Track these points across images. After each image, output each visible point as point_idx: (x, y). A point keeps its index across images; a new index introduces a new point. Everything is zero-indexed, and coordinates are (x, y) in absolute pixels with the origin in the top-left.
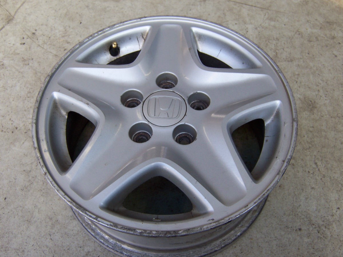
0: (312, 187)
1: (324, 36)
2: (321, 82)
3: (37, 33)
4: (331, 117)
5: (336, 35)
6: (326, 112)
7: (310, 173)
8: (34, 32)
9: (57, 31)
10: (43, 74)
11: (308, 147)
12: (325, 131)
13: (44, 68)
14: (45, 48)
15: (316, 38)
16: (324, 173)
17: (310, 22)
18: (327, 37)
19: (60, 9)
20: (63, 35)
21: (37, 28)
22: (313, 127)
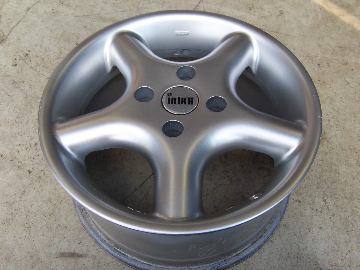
0: (320, 227)
1: (336, 62)
2: (332, 111)
3: (30, 54)
4: (343, 150)
5: (349, 61)
6: (337, 143)
7: (318, 211)
8: (28, 53)
9: (51, 52)
10: (33, 98)
11: (316, 182)
12: (335, 165)
13: (35, 92)
14: (38, 70)
15: (328, 64)
16: (333, 212)
17: (321, 46)
18: (339, 63)
19: (56, 30)
20: (58, 56)
21: (31, 49)
22: (322, 160)
